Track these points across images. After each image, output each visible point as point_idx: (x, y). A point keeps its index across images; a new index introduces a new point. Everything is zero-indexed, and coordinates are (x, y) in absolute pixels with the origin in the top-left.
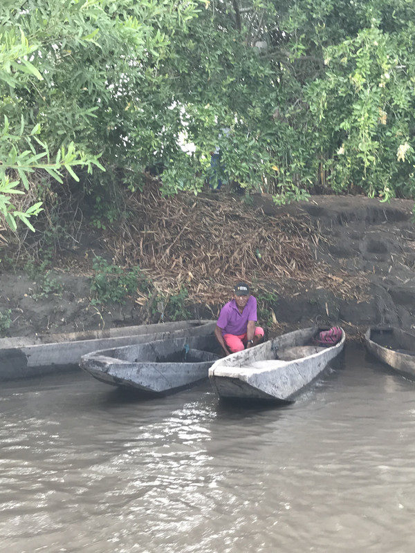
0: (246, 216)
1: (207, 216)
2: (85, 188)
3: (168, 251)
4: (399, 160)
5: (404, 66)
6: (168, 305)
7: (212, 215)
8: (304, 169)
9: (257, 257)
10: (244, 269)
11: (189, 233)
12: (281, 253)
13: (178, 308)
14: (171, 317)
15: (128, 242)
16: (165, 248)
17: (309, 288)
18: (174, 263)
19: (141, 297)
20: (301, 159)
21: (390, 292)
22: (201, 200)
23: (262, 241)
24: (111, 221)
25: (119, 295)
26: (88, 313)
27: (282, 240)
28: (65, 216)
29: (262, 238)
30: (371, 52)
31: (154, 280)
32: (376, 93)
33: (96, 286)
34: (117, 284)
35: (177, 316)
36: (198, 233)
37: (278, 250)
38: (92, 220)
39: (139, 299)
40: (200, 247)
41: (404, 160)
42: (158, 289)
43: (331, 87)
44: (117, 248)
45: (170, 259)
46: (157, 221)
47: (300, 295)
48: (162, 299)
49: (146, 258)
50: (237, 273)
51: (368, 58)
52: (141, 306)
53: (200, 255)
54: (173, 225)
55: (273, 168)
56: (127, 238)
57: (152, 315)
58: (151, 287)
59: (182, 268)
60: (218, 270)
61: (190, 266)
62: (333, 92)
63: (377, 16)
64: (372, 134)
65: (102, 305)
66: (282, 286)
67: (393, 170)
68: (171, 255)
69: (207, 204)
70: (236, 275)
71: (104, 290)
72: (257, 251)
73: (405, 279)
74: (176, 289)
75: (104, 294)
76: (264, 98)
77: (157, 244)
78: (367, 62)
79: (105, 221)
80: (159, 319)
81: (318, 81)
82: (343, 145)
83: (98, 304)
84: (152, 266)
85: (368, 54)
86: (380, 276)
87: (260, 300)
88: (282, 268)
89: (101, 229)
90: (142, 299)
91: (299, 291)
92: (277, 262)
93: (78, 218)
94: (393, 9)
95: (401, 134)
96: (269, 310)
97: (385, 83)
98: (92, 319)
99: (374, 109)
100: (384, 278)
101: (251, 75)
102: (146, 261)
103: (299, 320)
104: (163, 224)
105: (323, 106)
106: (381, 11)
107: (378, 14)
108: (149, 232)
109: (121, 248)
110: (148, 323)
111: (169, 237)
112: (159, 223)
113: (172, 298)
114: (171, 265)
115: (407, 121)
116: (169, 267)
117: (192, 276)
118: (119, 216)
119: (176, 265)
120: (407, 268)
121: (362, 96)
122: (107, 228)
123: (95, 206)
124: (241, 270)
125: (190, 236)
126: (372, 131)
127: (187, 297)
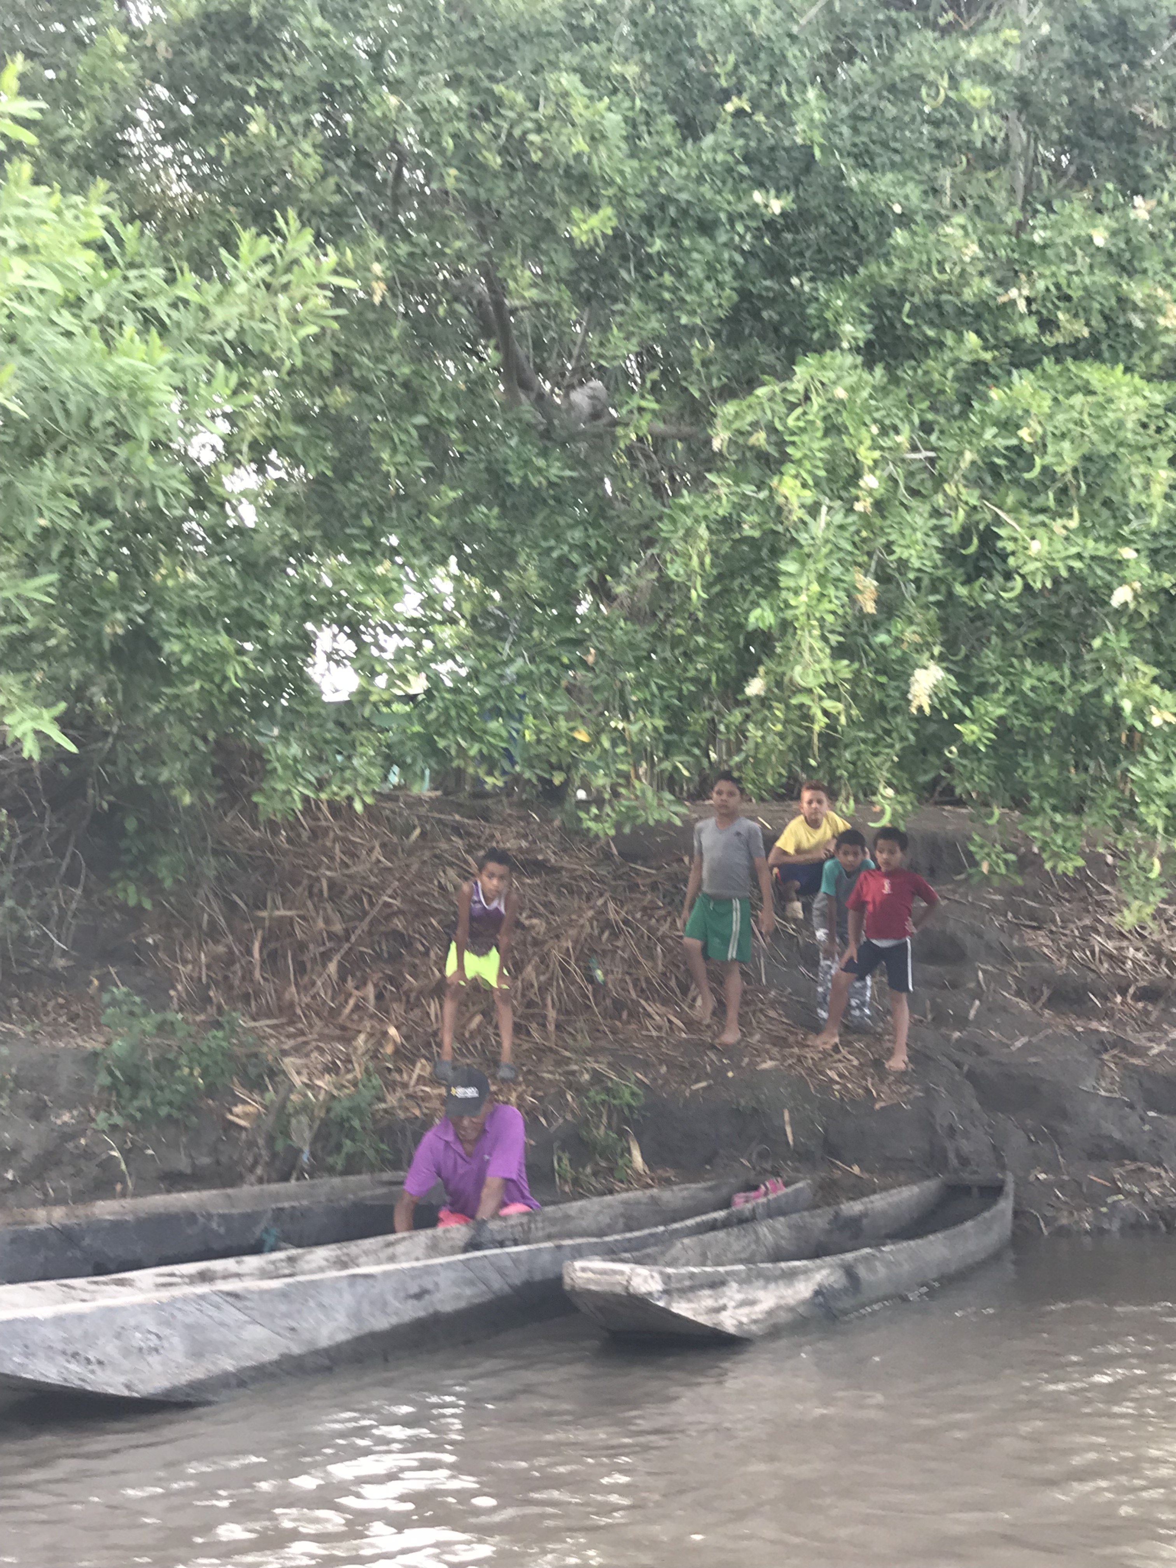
0: (565, 862)
1: (451, 864)
2: (91, 792)
3: (333, 967)
4: (914, 711)
5: (932, 454)
6: (325, 1123)
7: (466, 862)
8: (667, 737)
9: (591, 979)
10: (552, 1014)
11: (395, 914)
12: (661, 968)
13: (351, 1134)
14: (330, 1160)
15: (216, 942)
16: (326, 957)
17: (737, 1067)
18: (351, 1002)
19: (244, 1102)
20: (656, 710)
21: (971, 1076)
22: (440, 821)
23: (606, 935)
24: (168, 883)
25: (177, 1099)
26: (87, 1154)
27: (664, 928)
28: (33, 873)
29: (607, 924)
30: (825, 418)
31: (285, 1053)
32: (842, 527)
33: (111, 1074)
34: (175, 1066)
35: (350, 1157)
36: (422, 912)
37: (652, 957)
38: (113, 883)
39: (238, 1109)
40: (427, 953)
41: (927, 710)
42: (297, 1080)
43: (721, 512)
44: (185, 962)
45: (339, 990)
46: (305, 882)
47: (709, 1087)
48: (305, 1108)
49: (268, 987)
50: (533, 1027)
51: (819, 434)
52: (241, 1128)
53: (426, 976)
54: (350, 892)
55: (577, 735)
56: (213, 933)
57: (274, 1155)
58: (274, 1073)
59: (372, 1016)
60: (478, 1019)
61: (397, 1008)
62: (728, 524)
63: (861, 318)
64: (834, 639)
65: (126, 1130)
66: (661, 1062)
67: (903, 739)
68: (343, 979)
69: (457, 829)
70: (528, 1034)
71: (135, 1084)
72: (593, 963)
73: (1014, 1038)
74: (350, 1076)
75: (134, 1097)
76: (552, 543)
77: (302, 947)
78: (816, 445)
79: (150, 883)
80: (293, 1167)
81: (686, 498)
82: (762, 670)
83: (114, 1127)
84: (286, 1010)
85: (820, 424)
86: (943, 1030)
87: (594, 1105)
88: (663, 1009)
89: (140, 907)
90: (248, 1109)
91: (707, 1076)
92: (648, 991)
93: (72, 879)
94: (902, 299)
95: (917, 639)
96: (622, 1134)
97: (870, 500)
98: (95, 1171)
99: (837, 571)
100: (957, 1034)
101: (509, 479)
102: (269, 998)
103: (709, 1161)
104: (321, 891)
105: (702, 564)
106: (870, 306)
107: (863, 314)
108: (282, 912)
109: (196, 961)
110: (261, 1181)
111: (338, 927)
112: (311, 887)
113: (336, 1105)
114: (342, 1006)
115: (938, 604)
116: (334, 1013)
117: (398, 1039)
118: (191, 868)
119: (357, 1008)
120: (1024, 1005)
121: (803, 538)
122: (157, 904)
123: (124, 844)
124: (545, 1017)
125: (398, 923)
126: (832, 632)
127: (382, 1100)
